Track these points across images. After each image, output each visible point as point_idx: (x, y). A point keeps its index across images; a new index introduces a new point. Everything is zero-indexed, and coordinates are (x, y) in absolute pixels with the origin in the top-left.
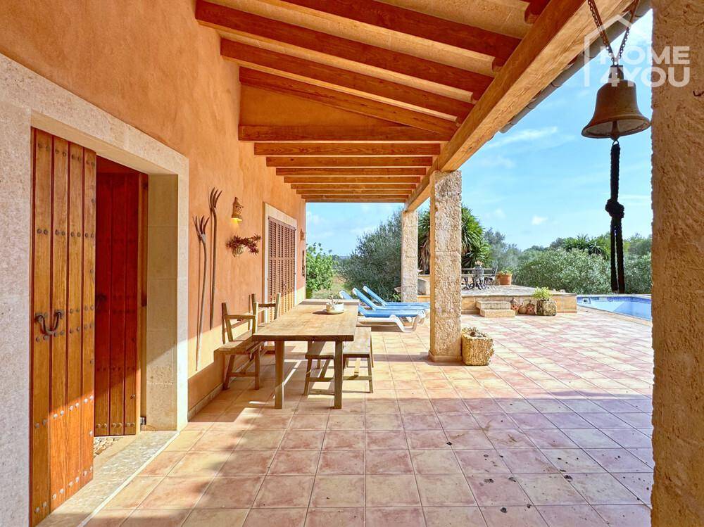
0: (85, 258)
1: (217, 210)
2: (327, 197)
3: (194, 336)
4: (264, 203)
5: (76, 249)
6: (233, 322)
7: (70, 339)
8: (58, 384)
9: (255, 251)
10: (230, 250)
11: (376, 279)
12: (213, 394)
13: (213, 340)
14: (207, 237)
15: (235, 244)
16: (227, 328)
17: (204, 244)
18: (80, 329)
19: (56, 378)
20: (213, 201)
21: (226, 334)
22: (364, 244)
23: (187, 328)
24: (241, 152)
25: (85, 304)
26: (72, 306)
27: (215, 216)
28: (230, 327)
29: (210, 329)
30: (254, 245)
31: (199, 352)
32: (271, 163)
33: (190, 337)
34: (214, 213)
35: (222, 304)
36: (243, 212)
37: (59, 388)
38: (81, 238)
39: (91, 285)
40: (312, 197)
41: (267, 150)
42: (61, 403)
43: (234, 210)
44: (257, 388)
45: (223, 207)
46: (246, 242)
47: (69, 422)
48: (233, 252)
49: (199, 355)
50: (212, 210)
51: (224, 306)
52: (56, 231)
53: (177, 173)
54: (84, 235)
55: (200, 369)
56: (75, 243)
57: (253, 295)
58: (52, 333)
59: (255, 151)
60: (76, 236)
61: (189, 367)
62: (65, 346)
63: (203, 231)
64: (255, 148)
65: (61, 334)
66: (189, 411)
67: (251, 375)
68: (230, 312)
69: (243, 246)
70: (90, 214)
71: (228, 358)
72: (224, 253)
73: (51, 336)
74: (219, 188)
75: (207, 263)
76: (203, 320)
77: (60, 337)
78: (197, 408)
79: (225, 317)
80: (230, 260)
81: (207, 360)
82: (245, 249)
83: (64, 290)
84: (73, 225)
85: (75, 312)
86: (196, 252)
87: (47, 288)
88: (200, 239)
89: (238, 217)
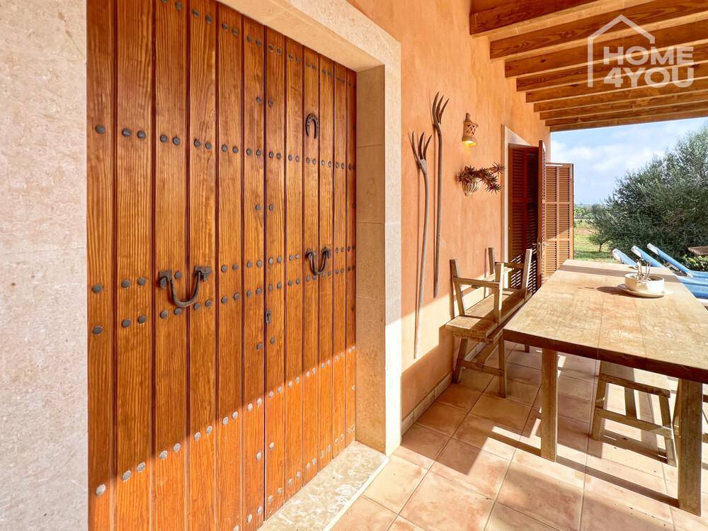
0: (247, 186)
1: (442, 126)
2: (583, 120)
3: (411, 312)
4: (502, 127)
5: (231, 171)
6: (464, 287)
7: (221, 313)
8: (201, 385)
9: (494, 187)
10: (460, 185)
11: (651, 233)
12: (438, 390)
13: (438, 313)
14: (428, 164)
15: (467, 176)
16: (457, 295)
17: (424, 174)
18: (239, 296)
19: (197, 375)
20: (437, 114)
21: (456, 303)
22: (628, 187)
23: (400, 298)
24: (473, 51)
25: (247, 257)
26: (225, 260)
27: (439, 135)
28: (460, 295)
29: (434, 296)
30: (494, 179)
31: (418, 332)
32: (511, 72)
33: (404, 314)
34: (439, 131)
35: (450, 261)
36: (478, 133)
37: (205, 391)
38: (238, 155)
39: (257, 229)
40: (559, 122)
41: (508, 48)
42: (206, 415)
43: (465, 131)
44: (502, 394)
45: (451, 125)
46: (482, 174)
47: (222, 443)
48: (464, 189)
49: (419, 336)
50: (436, 127)
51: (452, 263)
52: (195, 140)
53: (383, 62)
54: (244, 152)
55: (419, 356)
56: (230, 161)
57: (490, 250)
58: (190, 304)
59: (491, 53)
60: (231, 151)
61: (404, 354)
62: (214, 322)
63: (423, 156)
64: (491, 49)
65: (206, 304)
66: (403, 420)
67: (492, 371)
68: (461, 274)
69: (478, 180)
70: (253, 119)
71: (458, 340)
72: (452, 189)
73: (188, 308)
74: (445, 94)
75: (429, 201)
76: (423, 285)
77: (204, 310)
78: (416, 412)
79: (455, 280)
80: (460, 201)
81: (430, 342)
82: (480, 184)
83: (210, 235)
84: (226, 134)
85: (229, 270)
86: (413, 185)
87: (180, 233)
88: (419, 166)
89: (470, 138)
